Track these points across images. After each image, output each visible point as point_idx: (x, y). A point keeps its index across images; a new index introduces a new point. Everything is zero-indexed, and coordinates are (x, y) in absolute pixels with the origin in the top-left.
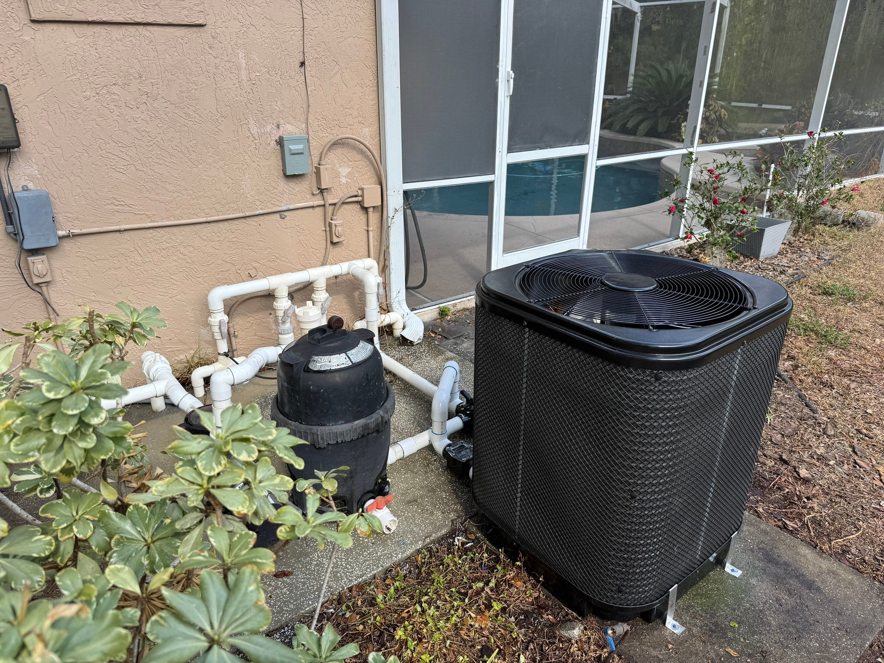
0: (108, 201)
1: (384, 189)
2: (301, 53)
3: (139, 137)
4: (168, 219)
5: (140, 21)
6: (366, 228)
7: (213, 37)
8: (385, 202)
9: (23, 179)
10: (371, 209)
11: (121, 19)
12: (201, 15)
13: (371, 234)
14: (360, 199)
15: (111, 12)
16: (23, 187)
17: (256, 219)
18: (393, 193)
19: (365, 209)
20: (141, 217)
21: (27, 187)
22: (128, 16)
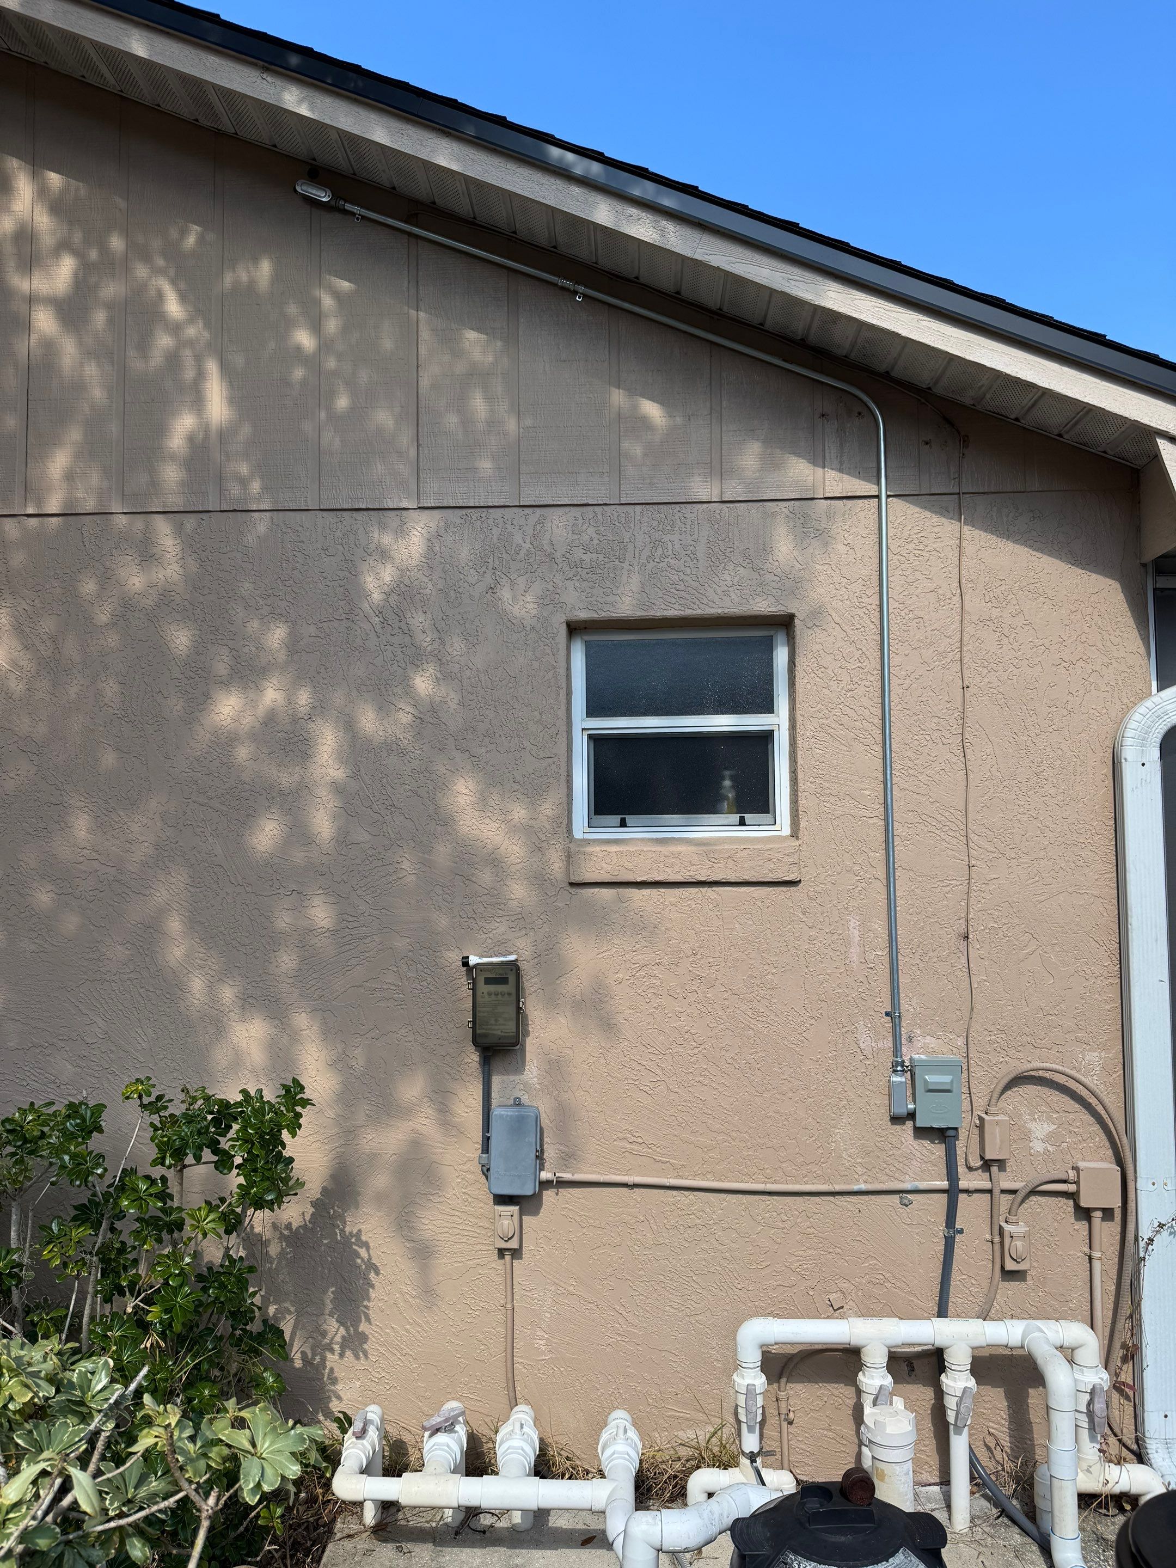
0: (620, 1135)
1: (1130, 1176)
2: (962, 921)
3: (680, 1041)
4: (704, 1176)
5: (703, 879)
6: (1087, 1250)
7: (811, 899)
8: (1131, 1205)
9: (517, 1088)
10: (1098, 1214)
11: (679, 878)
12: (794, 868)
13: (1097, 1265)
14: (1072, 1188)
15: (667, 870)
16: (515, 1099)
17: (854, 1199)
18: (1152, 1188)
19: (1084, 1214)
20: (663, 1166)
21: (520, 1099)
22: (688, 874)
